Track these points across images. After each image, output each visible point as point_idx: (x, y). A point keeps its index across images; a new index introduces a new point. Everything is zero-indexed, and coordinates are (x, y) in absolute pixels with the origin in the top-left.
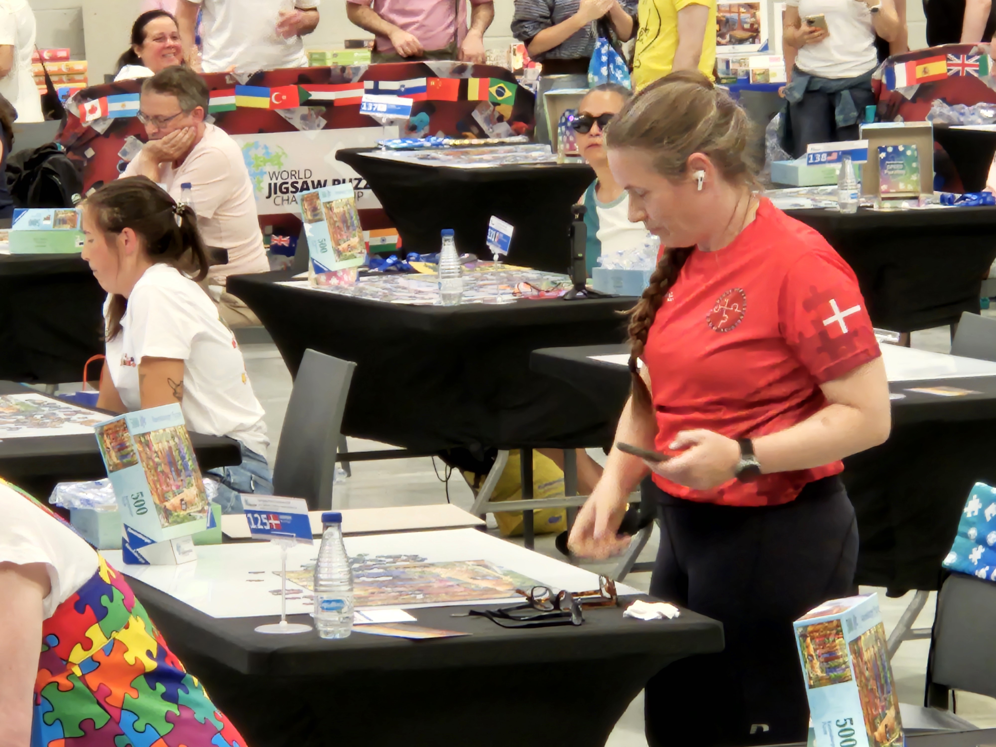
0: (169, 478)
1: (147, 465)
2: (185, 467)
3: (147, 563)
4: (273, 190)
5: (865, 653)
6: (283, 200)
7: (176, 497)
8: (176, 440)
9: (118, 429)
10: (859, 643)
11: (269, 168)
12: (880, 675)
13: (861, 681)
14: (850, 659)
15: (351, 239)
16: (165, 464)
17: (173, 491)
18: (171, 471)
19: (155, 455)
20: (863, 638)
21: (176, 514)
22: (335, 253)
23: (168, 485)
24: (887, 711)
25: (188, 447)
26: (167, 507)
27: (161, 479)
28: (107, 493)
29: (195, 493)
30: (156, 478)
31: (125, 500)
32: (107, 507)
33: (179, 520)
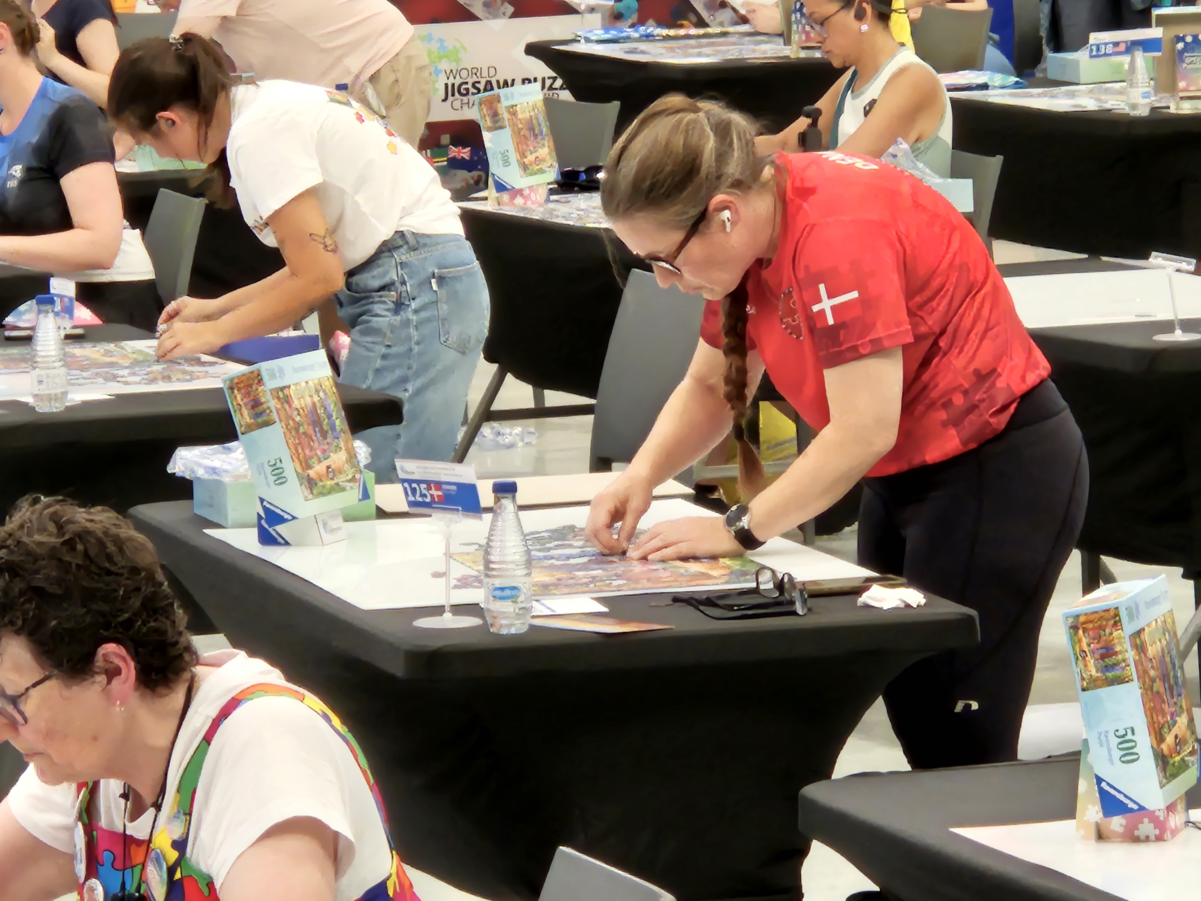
0: (312, 440)
1: (286, 425)
2: (333, 427)
3: (287, 544)
4: (450, 91)
5: (1150, 648)
6: (462, 104)
7: (321, 464)
8: (321, 394)
9: (251, 382)
10: (1142, 636)
11: (445, 65)
12: (1168, 675)
13: (1144, 683)
14: (1131, 655)
15: (539, 150)
16: (308, 424)
17: (318, 456)
18: (315, 432)
19: (296, 413)
20: (1147, 629)
21: (321, 484)
22: (520, 167)
23: (312, 449)
24: (1177, 718)
25: (335, 404)
26: (311, 475)
27: (303, 442)
28: (236, 459)
29: (344, 458)
30: (297, 442)
31: (260, 469)
32: (237, 477)
33: (325, 491)
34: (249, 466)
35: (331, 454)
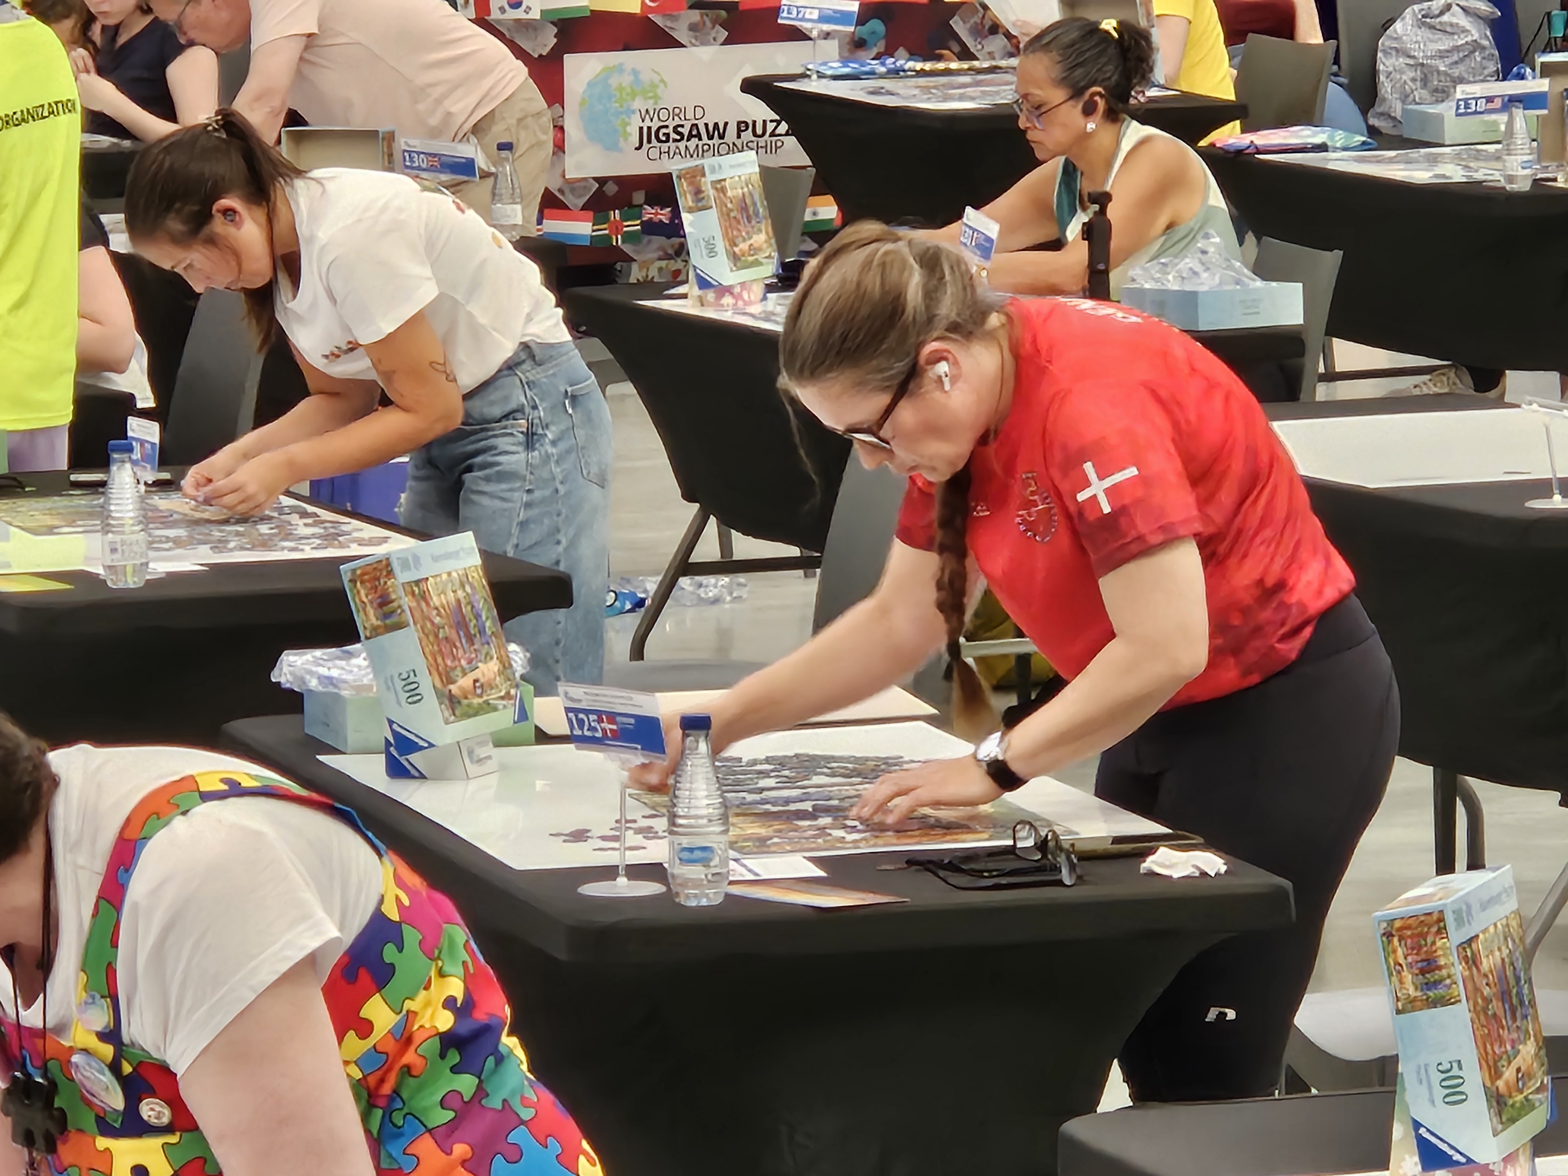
0: (456, 647)
1: (422, 628)
2: (482, 629)
3: (422, 777)
4: (646, 137)
5: (1484, 960)
6: (661, 153)
7: (465, 678)
8: (468, 588)
9: (380, 573)
10: (1474, 946)
11: (639, 104)
12: (1510, 993)
13: (1476, 1004)
14: (1459, 970)
15: (754, 236)
16: (451, 627)
17: (462, 667)
18: (459, 636)
19: (435, 612)
20: (1481, 936)
21: (466, 702)
22: (729, 258)
23: (454, 658)
24: (1521, 1047)
25: (485, 600)
26: (453, 692)
27: (443, 649)
28: (359, 667)
29: (496, 669)
30: (436, 647)
31: (388, 682)
32: (359, 688)
33: (471, 712)
34: (374, 676)
35: (480, 664)
